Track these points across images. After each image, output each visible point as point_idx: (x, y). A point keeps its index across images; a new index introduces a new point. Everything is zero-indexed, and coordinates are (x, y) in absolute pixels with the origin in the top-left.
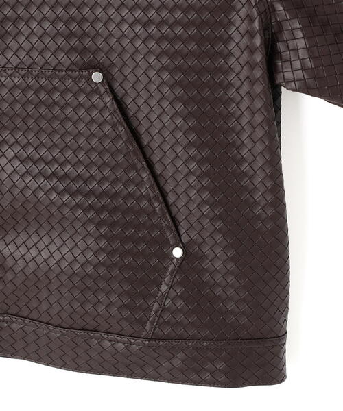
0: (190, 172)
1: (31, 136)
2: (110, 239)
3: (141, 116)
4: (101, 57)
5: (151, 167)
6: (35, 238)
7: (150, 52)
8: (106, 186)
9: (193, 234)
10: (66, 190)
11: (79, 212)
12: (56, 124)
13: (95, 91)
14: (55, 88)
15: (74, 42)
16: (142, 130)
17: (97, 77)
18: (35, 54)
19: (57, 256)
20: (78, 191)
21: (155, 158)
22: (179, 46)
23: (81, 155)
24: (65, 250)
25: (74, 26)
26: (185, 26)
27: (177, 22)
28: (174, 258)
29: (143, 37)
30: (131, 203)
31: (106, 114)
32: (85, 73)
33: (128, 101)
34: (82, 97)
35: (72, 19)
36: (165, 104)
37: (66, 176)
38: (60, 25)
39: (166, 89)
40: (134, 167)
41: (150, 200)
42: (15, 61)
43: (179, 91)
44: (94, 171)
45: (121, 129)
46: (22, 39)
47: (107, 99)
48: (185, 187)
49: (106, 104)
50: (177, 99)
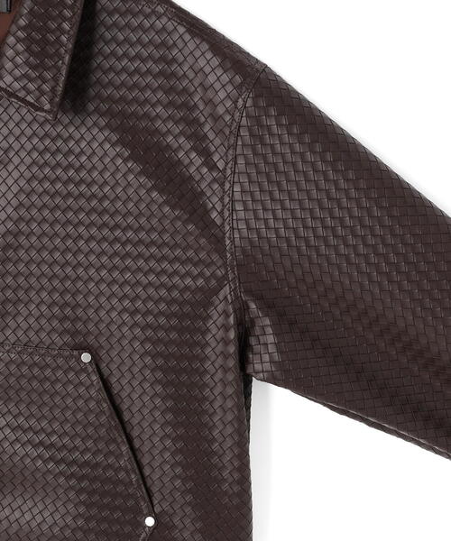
0: (165, 448)
1: (22, 406)
2: (88, 506)
3: (124, 394)
4: (91, 340)
5: (130, 441)
6: (20, 501)
7: (135, 337)
8: (87, 456)
9: (165, 505)
10: (51, 458)
11: (62, 480)
12: (46, 398)
13: (84, 370)
14: (48, 365)
15: (67, 324)
16: (124, 407)
17: (86, 357)
18: (31, 334)
19: (39, 518)
20: (62, 460)
21: (135, 433)
22: (161, 334)
23: (67, 427)
24: (46, 514)
25: (68, 311)
26: (168, 317)
27: (161, 313)
28: (146, 526)
29: (130, 325)
30: (110, 473)
31: (93, 392)
32: (76, 353)
33: (113, 380)
34: (71, 375)
35: (67, 304)
36: (146, 385)
37: (52, 445)
38: (56, 309)
39: (147, 372)
40: (114, 441)
41: (127, 472)
42: (13, 339)
43: (159, 375)
44: (78, 442)
45: (105, 405)
46: (20, 319)
47: (94, 378)
48: (160, 462)
49: (92, 382)
50: (158, 381)
